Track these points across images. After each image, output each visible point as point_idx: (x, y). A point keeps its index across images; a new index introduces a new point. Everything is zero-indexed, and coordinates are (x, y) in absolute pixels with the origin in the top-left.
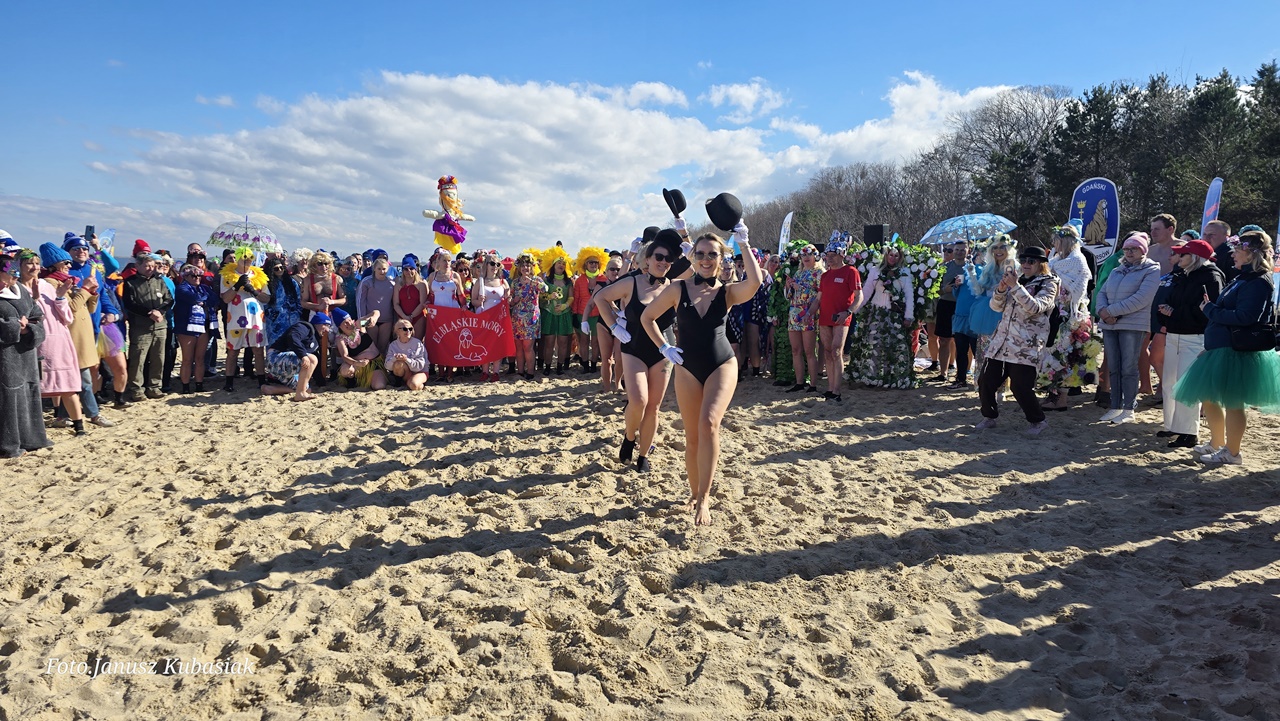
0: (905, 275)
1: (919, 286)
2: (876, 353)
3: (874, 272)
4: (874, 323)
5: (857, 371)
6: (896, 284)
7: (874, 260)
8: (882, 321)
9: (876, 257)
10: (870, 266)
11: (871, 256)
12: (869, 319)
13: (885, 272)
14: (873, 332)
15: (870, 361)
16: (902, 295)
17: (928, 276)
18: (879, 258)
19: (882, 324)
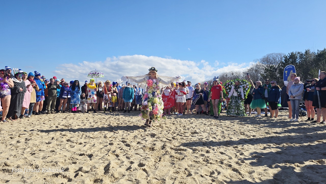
0: (241, 88)
1: (245, 90)
2: (234, 108)
3: (233, 87)
4: (234, 100)
5: (230, 112)
6: (239, 90)
7: (233, 84)
8: (236, 99)
9: (233, 83)
10: (232, 86)
11: (232, 83)
12: (232, 99)
13: (236, 87)
14: (233, 102)
15: (233, 110)
16: (240, 93)
17: (247, 87)
18: (234, 84)
19: (236, 100)
